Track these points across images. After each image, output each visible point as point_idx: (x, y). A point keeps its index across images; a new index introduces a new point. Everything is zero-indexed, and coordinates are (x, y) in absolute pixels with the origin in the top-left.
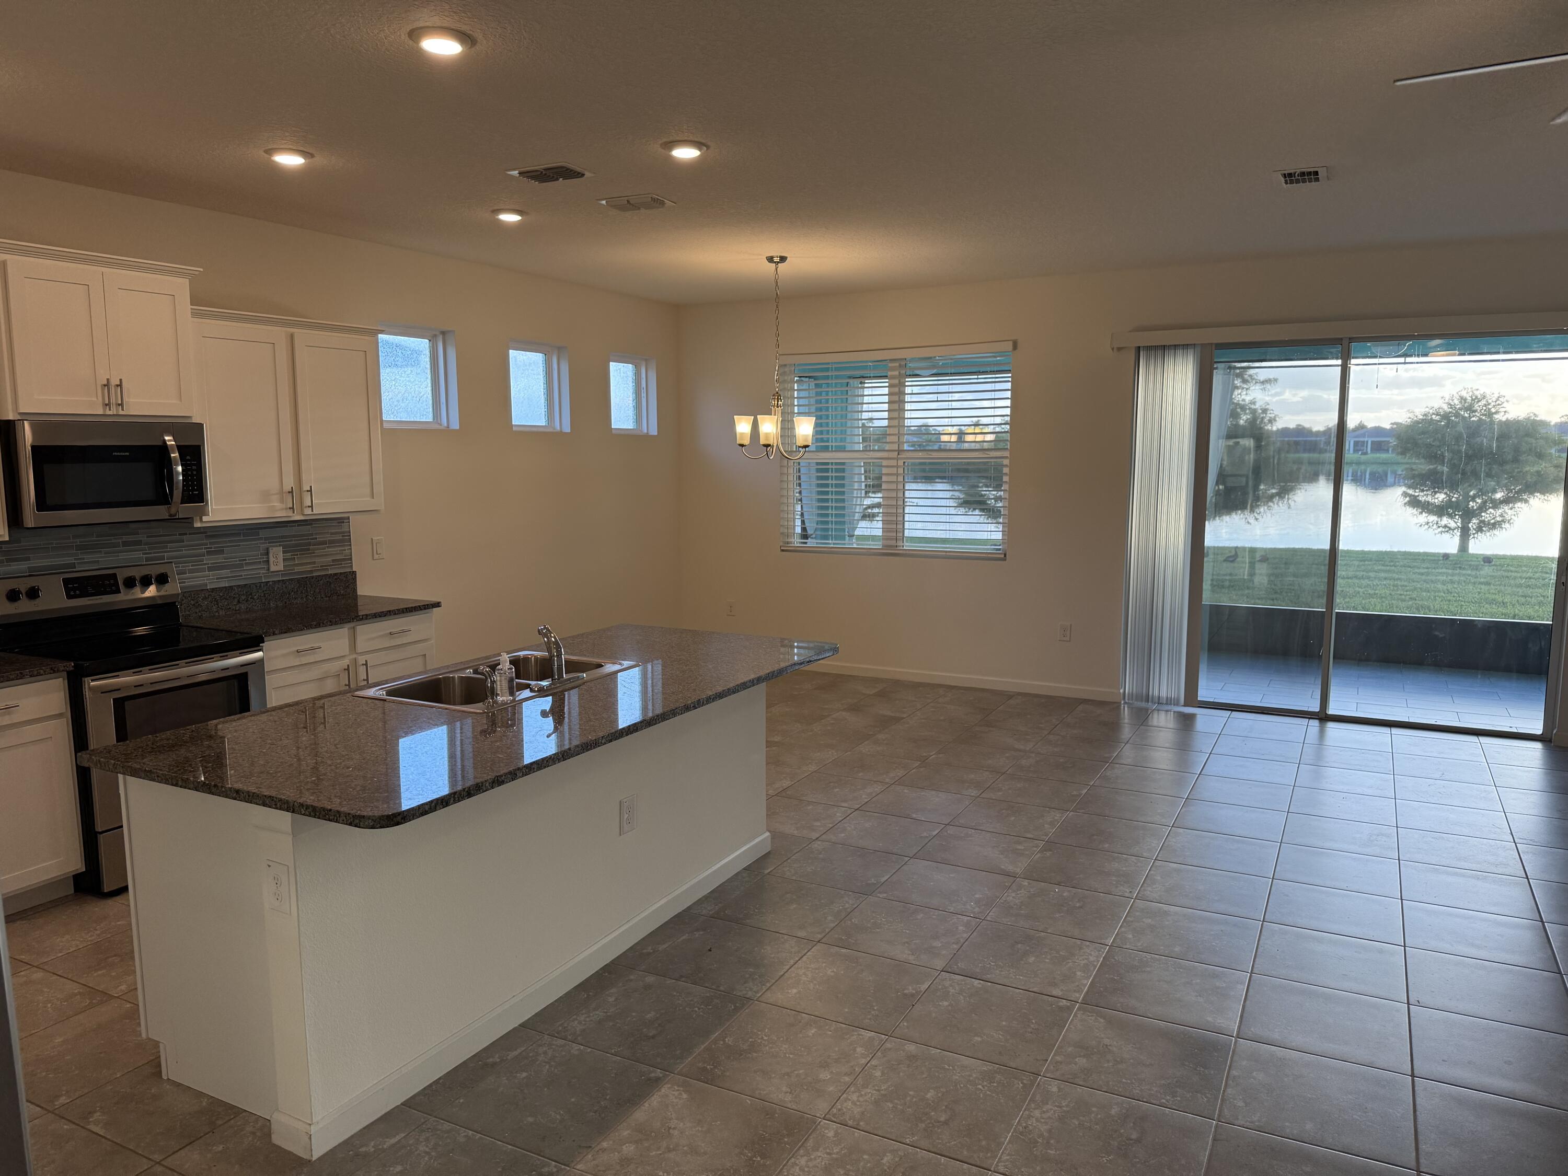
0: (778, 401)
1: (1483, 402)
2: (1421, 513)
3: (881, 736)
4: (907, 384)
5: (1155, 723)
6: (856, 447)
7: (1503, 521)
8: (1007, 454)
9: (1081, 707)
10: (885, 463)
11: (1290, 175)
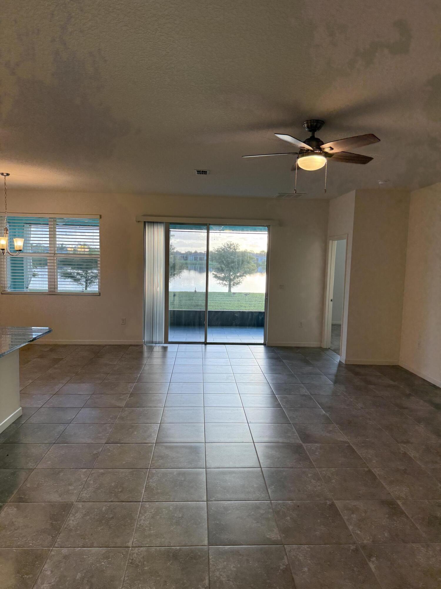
0: (7, 232)
1: (233, 246)
2: (218, 280)
3: (56, 366)
4: (57, 228)
5: (155, 350)
6: (28, 251)
7: (240, 282)
8: (99, 256)
9: (130, 347)
10: (48, 258)
11: (199, 171)
